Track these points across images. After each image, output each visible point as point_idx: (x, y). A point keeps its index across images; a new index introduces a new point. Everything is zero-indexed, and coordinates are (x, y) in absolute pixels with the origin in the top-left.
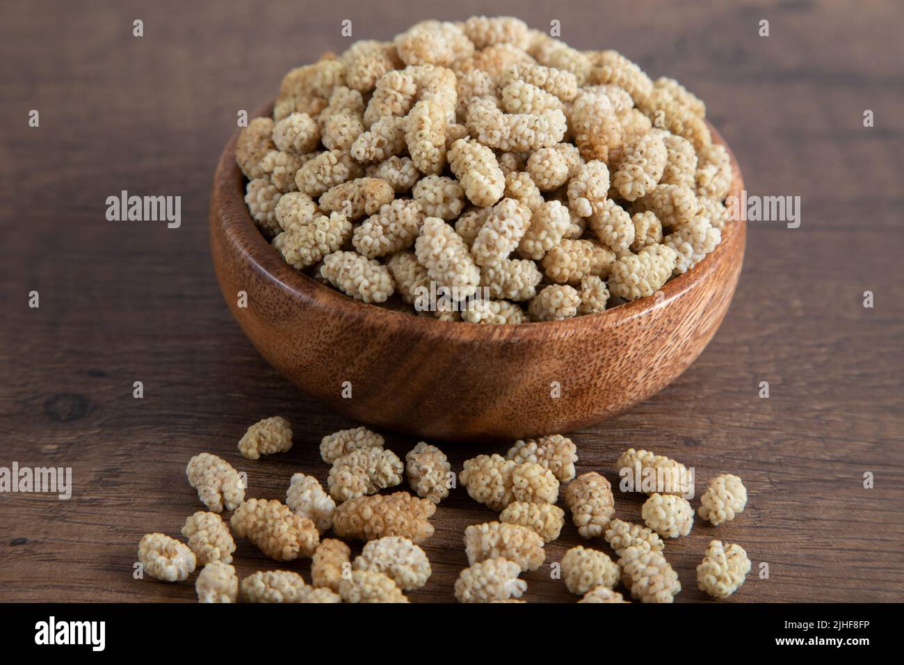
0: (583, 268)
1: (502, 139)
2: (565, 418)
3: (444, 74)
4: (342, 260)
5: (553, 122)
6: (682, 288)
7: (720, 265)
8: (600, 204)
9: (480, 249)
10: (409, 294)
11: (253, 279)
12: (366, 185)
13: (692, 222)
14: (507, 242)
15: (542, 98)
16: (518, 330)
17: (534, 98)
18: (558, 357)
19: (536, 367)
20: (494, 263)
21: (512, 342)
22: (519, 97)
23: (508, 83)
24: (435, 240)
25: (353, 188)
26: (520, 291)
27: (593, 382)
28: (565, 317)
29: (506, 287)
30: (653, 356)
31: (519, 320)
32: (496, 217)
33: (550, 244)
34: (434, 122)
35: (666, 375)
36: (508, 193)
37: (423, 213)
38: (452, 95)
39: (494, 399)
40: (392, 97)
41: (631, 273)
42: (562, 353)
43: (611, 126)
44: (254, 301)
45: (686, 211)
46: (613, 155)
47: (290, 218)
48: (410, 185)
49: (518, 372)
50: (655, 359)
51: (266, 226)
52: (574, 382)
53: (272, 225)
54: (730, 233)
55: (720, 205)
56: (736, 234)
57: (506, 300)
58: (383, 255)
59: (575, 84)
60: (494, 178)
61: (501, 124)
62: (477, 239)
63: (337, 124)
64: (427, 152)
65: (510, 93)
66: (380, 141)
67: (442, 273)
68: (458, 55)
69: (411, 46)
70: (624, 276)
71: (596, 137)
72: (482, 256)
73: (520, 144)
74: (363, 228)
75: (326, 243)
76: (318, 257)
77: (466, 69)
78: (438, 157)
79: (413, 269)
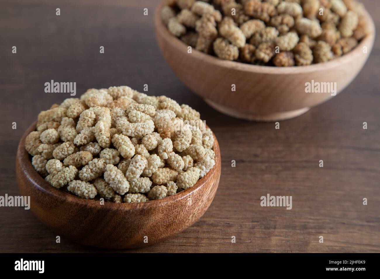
0: (167, 178)
1: (131, 133)
2: (164, 235)
3: (106, 109)
4: (76, 184)
5: (150, 125)
6: (203, 183)
7: (215, 173)
8: (171, 154)
9: (129, 175)
10: (104, 194)
11: (40, 194)
12: (82, 154)
13: (204, 158)
14: (139, 171)
15: (144, 116)
16: (146, 204)
17: (141, 117)
18: (161, 213)
19: (154, 217)
20: (135, 180)
21: (144, 209)
22: (135, 116)
23: (130, 112)
24: (112, 173)
25: (76, 156)
26: (145, 189)
27: (174, 221)
28: (162, 197)
29: (140, 188)
31: (145, 200)
32: (134, 162)
33: (154, 170)
34: (105, 128)
35: (199, 216)
36: (137, 153)
37: (105, 163)
38: (109, 117)
39: (138, 231)
40: (87, 120)
41: (185, 179)
42: (163, 211)
43: (171, 125)
44: (41, 202)
45: (202, 154)
46: (172, 135)
47: (53, 169)
48: (98, 152)
49: (147, 220)
50: (195, 210)
51: (41, 173)
52: (168, 222)
53: (44, 172)
54: (217, 161)
55: (212, 150)
56: (218, 161)
57: (139, 193)
58: (91, 180)
59: (155, 110)
60: (131, 148)
61: (131, 127)
62: (127, 171)
63: (66, 132)
64: (104, 140)
65: (132, 115)
66: (85, 137)
67: (116, 185)
68: (108, 102)
69: (91, 100)
70: (183, 180)
71: (166, 129)
72: (130, 177)
73: (138, 134)
74: (83, 171)
75: (69, 178)
76: (66, 183)
77: (112, 107)
78: (108, 141)
79: (104, 185)
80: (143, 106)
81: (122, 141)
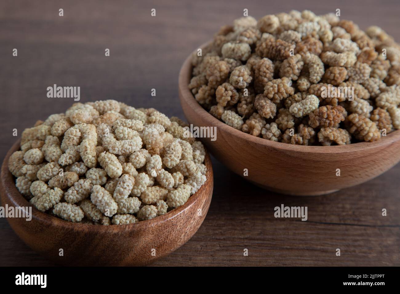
0: (156, 198)
1: (118, 151)
3: (91, 127)
4: (62, 207)
5: (137, 142)
6: (195, 200)
7: (207, 189)
8: (160, 172)
9: (117, 196)
10: (91, 217)
12: (67, 175)
13: (195, 174)
14: (127, 192)
15: (131, 132)
16: (135, 225)
17: (128, 133)
18: (152, 234)
19: (144, 239)
20: (123, 200)
21: (134, 230)
22: (122, 133)
23: (116, 128)
24: (99, 195)
25: (62, 176)
26: (134, 210)
27: (165, 241)
28: (152, 217)
29: (128, 209)
30: (187, 228)
31: (134, 221)
32: (121, 182)
33: (143, 189)
34: (91, 147)
35: (191, 234)
36: (124, 172)
37: (92, 184)
38: (95, 135)
39: (128, 253)
40: (72, 139)
41: (175, 197)
42: (153, 232)
43: (159, 141)
44: (26, 226)
45: (192, 170)
46: (161, 151)
47: (38, 192)
48: (84, 173)
49: (136, 242)
51: (26, 195)
52: (158, 242)
53: (28, 195)
54: (208, 175)
55: (203, 165)
56: (210, 175)
57: (128, 213)
58: (78, 202)
59: (142, 125)
60: (118, 167)
61: (118, 145)
62: (115, 192)
63: (51, 151)
64: (90, 159)
65: (118, 132)
66: (70, 157)
67: (103, 207)
68: (94, 117)
69: (75, 116)
70: (173, 199)
71: (154, 145)
72: (118, 198)
73: (126, 151)
74: (68, 192)
75: (54, 200)
76: (52, 206)
77: (99, 123)
78: (94, 161)
79: (91, 207)
80: (130, 121)
81: (109, 160)
